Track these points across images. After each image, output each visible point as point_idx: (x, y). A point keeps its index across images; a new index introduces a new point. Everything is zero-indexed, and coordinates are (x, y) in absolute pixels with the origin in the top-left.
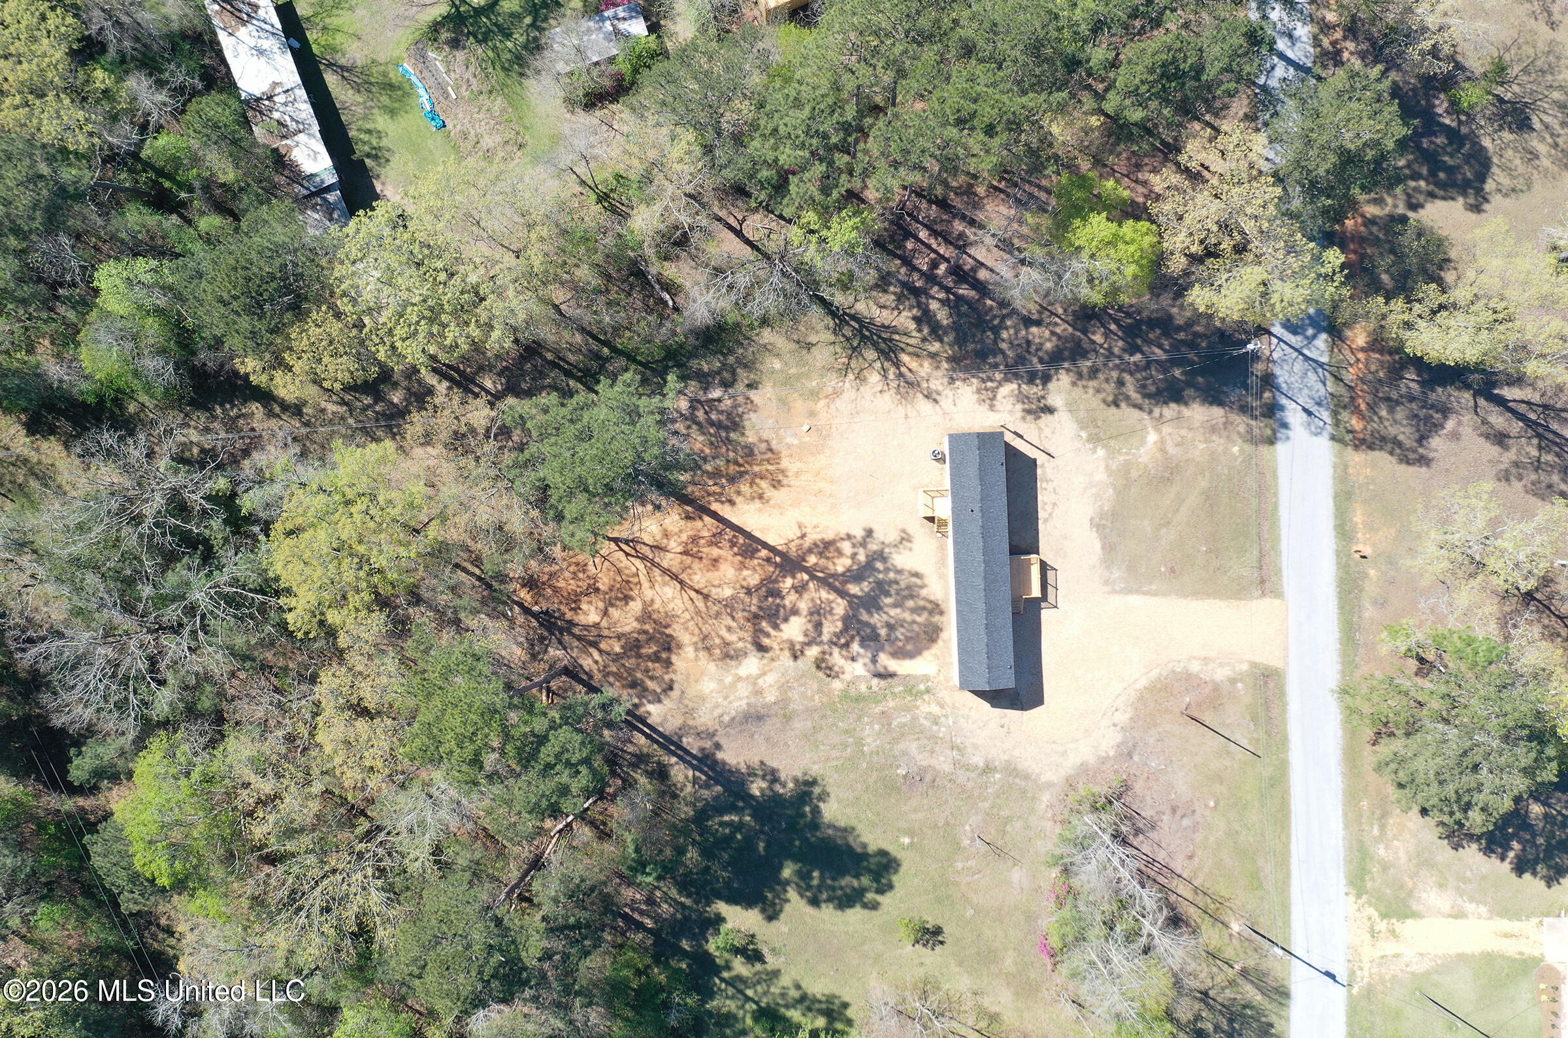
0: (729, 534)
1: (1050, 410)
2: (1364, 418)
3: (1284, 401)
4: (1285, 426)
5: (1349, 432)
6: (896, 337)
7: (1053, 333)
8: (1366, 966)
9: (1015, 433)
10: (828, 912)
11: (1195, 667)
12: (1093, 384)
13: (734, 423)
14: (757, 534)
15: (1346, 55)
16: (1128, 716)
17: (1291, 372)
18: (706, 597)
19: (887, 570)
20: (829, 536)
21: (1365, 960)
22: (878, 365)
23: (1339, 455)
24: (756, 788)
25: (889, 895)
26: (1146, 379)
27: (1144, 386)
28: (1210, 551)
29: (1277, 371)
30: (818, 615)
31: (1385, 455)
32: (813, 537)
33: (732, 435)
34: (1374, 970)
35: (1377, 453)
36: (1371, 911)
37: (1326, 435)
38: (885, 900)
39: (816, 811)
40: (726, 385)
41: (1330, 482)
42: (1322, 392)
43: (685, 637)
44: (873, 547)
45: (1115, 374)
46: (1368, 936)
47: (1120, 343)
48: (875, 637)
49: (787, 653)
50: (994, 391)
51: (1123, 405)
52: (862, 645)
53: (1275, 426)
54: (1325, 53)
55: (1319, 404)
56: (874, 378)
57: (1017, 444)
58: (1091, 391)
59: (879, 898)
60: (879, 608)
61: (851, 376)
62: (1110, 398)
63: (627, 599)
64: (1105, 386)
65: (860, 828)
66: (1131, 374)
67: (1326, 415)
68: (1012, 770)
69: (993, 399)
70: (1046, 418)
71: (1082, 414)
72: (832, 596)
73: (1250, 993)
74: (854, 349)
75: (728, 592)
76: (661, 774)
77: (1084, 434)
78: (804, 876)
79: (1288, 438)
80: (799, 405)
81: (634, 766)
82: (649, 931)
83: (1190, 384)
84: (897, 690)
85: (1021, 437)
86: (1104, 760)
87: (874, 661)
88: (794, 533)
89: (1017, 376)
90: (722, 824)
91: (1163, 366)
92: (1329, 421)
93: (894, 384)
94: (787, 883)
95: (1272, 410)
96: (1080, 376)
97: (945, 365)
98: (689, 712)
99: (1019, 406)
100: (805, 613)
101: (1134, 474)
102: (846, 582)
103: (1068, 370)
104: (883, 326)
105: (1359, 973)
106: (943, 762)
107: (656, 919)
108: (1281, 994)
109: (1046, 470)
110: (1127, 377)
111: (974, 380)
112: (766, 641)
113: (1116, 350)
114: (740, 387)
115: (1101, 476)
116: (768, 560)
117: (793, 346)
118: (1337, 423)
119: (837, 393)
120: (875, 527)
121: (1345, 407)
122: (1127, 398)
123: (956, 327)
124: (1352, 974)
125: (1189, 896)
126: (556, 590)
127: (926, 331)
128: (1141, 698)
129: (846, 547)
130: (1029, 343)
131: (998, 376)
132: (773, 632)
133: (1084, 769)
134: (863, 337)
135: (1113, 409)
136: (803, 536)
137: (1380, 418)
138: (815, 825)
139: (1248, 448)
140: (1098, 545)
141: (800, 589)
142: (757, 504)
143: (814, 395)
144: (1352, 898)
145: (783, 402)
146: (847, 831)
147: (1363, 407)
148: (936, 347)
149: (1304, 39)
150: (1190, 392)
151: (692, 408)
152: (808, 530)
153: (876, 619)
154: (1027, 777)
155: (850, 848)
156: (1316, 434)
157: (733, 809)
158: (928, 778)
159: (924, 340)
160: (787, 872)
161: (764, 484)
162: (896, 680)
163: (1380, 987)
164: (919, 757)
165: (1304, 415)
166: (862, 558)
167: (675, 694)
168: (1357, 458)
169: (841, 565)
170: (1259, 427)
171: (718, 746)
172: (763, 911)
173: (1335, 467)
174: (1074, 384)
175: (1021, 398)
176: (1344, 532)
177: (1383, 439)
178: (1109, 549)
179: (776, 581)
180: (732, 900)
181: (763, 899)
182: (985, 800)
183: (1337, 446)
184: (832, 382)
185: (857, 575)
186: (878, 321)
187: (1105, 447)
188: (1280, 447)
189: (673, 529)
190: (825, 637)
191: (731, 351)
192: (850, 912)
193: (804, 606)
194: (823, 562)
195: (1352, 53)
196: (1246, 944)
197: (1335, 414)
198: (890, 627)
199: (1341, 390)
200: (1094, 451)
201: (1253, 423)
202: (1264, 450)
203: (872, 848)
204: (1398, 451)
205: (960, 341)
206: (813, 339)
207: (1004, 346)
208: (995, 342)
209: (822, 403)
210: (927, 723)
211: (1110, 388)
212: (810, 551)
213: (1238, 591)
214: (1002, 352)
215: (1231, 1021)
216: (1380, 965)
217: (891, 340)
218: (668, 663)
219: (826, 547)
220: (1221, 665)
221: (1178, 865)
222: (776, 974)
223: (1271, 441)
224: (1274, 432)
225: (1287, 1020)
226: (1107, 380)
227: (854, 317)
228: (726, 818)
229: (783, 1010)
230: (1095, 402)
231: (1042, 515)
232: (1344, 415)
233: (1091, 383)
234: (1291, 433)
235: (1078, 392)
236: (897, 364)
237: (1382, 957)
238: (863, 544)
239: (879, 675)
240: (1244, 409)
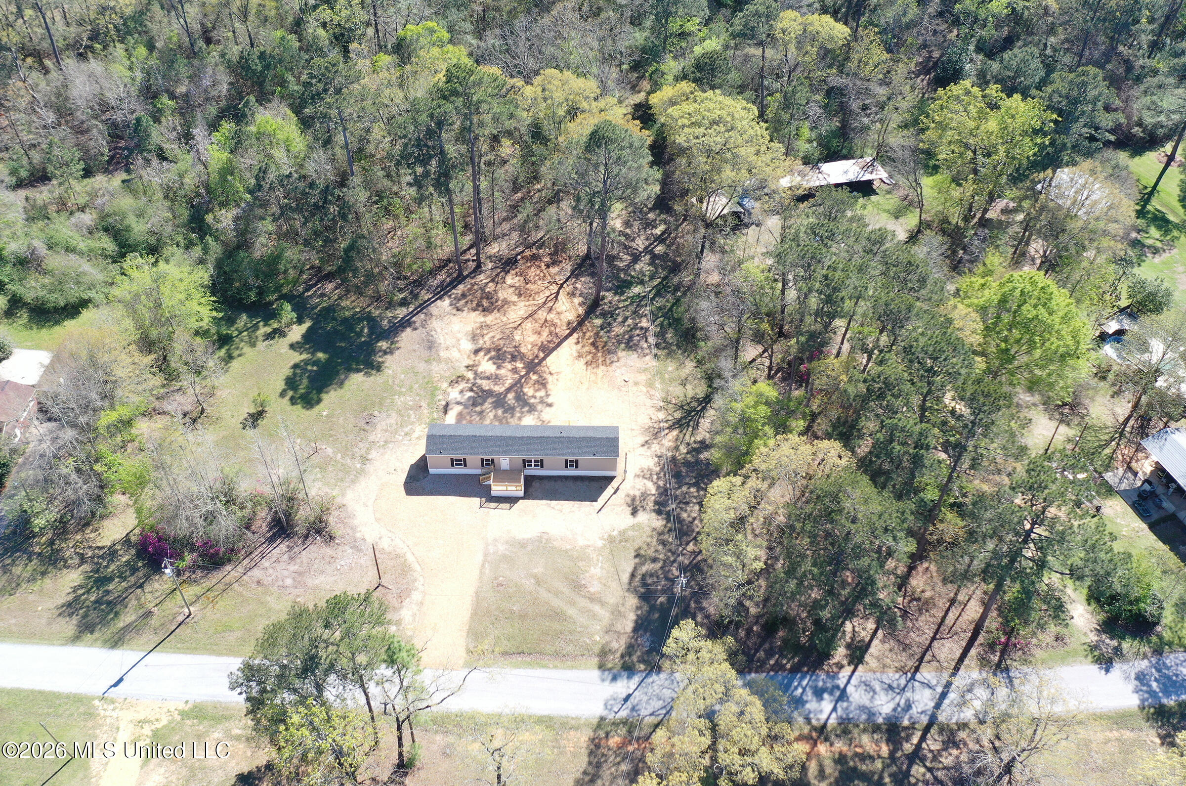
0: (557, 341)
1: (634, 512)
2: (619, 748)
3: (636, 679)
4: (614, 678)
5: (607, 734)
6: (690, 429)
7: (694, 519)
8: (114, 714)
9: (618, 489)
10: (287, 372)
11: (416, 596)
12: (654, 542)
13: (630, 346)
14: (555, 353)
15: (955, 752)
16: (386, 547)
17: (663, 687)
18: (516, 328)
19: (522, 413)
20: (549, 386)
21: (121, 714)
22: (670, 418)
23: (587, 725)
24: (383, 345)
25: (289, 403)
26: (658, 577)
27: (651, 575)
28: (512, 612)
29: (663, 676)
30: (496, 378)
31: (584, 765)
32: (550, 379)
33: (623, 346)
34: (108, 721)
35: (586, 759)
36: (164, 722)
37: (604, 713)
38: (286, 401)
39: (358, 371)
40: (657, 346)
41: (563, 713)
42: (643, 713)
43: (490, 319)
44: (539, 407)
45: (662, 556)
46: (141, 717)
47: (687, 562)
48: (474, 404)
49: (471, 363)
50: (650, 478)
51: (637, 560)
52: (470, 398)
53: (615, 671)
54: (952, 733)
55: (633, 709)
56: (661, 415)
57: (610, 490)
58: (649, 540)
59: (288, 398)
60: (495, 408)
61: (662, 404)
62: (642, 552)
63: (520, 295)
64: (653, 549)
65: (340, 392)
66: (662, 568)
67: (623, 714)
68: (361, 472)
69: (644, 477)
70: (629, 510)
71: (631, 533)
72: (507, 385)
73: (128, 617)
74: (682, 407)
75: (517, 337)
76: (404, 303)
77: (615, 533)
78: (315, 363)
79: (603, 680)
80: (643, 378)
81: (412, 292)
82: (304, 293)
83: (652, 608)
84: (435, 415)
85: (615, 493)
86: (354, 529)
87: (458, 403)
88: (553, 369)
89: (661, 494)
90: (363, 327)
91: (668, 591)
92: (619, 716)
93: (656, 425)
94: (313, 354)
95: (628, 669)
96: (661, 534)
97: (670, 454)
98: (440, 317)
99: (638, 493)
100: (498, 372)
101: (580, 564)
102: (516, 392)
103: (665, 526)
104: (698, 423)
105: (111, 707)
106: (377, 435)
107: (311, 297)
108: (116, 642)
109: (586, 507)
110: (660, 564)
111: (658, 469)
112: (482, 354)
113: (681, 558)
114: (654, 351)
115: (581, 542)
116: (537, 356)
117: (683, 377)
118: (615, 724)
119: (651, 397)
120: (553, 409)
121: (630, 732)
122: (643, 564)
123: (698, 462)
124: (113, 702)
125: (226, 580)
126: (530, 267)
127: (695, 446)
128: (398, 556)
129: (542, 393)
130: (687, 503)
131: (661, 483)
132: (487, 357)
133: (352, 516)
134: (690, 412)
135: (633, 554)
136: (551, 373)
137: (619, 763)
138: (349, 370)
139: (597, 649)
140: (527, 536)
141: (515, 370)
142: (576, 354)
143: (650, 385)
144: (181, 706)
145: (645, 370)
146: (341, 384)
147: (631, 748)
148: (683, 449)
149: (962, 715)
150: (646, 608)
151: (642, 328)
152: (555, 376)
153: (487, 405)
154: (353, 482)
155: (328, 386)
156: (606, 704)
157: (371, 333)
158: (366, 427)
159: (688, 444)
160: (321, 355)
161: (589, 357)
162: (441, 414)
163: (90, 724)
164: (383, 423)
165: (624, 696)
166: (532, 401)
167: (454, 311)
168: (583, 738)
169: (529, 391)
170: (614, 660)
171: (415, 329)
172: (297, 343)
173: (577, 718)
174: (654, 529)
175: (644, 496)
176: (519, 722)
177: (598, 766)
178: (523, 545)
179: (522, 359)
180: (310, 329)
181: (305, 343)
182: (343, 457)
183: (595, 721)
184: (658, 395)
185: (521, 398)
186: (702, 421)
187: (604, 545)
188: (596, 673)
189: (562, 316)
190: (479, 381)
191: (679, 347)
192: (283, 383)
193: (502, 372)
194: (532, 382)
195: (957, 757)
196: (171, 618)
197: (624, 722)
198: (481, 413)
199: (646, 730)
200: (602, 538)
201: (618, 655)
202: (596, 660)
203: (324, 396)
204: (587, 779)
205: (687, 463)
206: (688, 387)
207: (684, 489)
208: (687, 484)
209: (645, 389)
210: (406, 430)
211: (651, 553)
212: (540, 376)
213: (475, 634)
214: (680, 487)
215: (109, 603)
216: (111, 725)
217: (688, 426)
218: (474, 310)
219: (542, 384)
220: (414, 615)
221: (256, 573)
222: (253, 345)
223: (601, 667)
224: (610, 669)
225: (91, 645)
226: (656, 551)
227: (704, 408)
228: (366, 330)
229: (227, 347)
230: (638, 543)
231: (554, 503)
232: (623, 731)
233: (655, 540)
234: (607, 683)
235: (648, 531)
236: (670, 428)
237: (118, 728)
238: (542, 402)
239: (447, 405)
240: (630, 649)
